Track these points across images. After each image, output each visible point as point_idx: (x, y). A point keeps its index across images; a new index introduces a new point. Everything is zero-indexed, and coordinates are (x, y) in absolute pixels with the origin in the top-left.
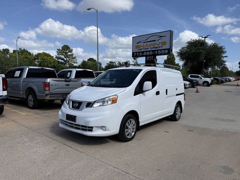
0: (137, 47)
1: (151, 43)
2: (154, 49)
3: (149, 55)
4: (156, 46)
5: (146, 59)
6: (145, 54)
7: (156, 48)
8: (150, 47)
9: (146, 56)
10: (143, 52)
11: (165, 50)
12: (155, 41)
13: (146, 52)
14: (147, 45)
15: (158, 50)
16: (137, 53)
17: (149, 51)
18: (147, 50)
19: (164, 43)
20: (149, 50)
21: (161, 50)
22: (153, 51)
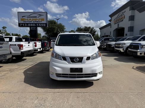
0: (22, 20)
1: (33, 18)
2: (36, 23)
3: (33, 26)
4: (37, 21)
5: (30, 29)
6: (29, 25)
7: (37, 22)
8: (32, 21)
9: (30, 27)
10: (27, 24)
11: (43, 24)
12: (36, 17)
13: (30, 24)
14: (30, 19)
15: (39, 24)
16: (22, 24)
17: (33, 24)
18: (31, 23)
19: (43, 20)
20: (32, 22)
21: (41, 24)
22: (36, 24)
